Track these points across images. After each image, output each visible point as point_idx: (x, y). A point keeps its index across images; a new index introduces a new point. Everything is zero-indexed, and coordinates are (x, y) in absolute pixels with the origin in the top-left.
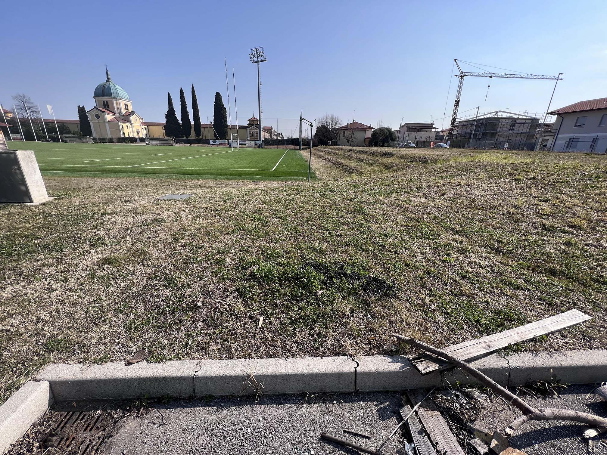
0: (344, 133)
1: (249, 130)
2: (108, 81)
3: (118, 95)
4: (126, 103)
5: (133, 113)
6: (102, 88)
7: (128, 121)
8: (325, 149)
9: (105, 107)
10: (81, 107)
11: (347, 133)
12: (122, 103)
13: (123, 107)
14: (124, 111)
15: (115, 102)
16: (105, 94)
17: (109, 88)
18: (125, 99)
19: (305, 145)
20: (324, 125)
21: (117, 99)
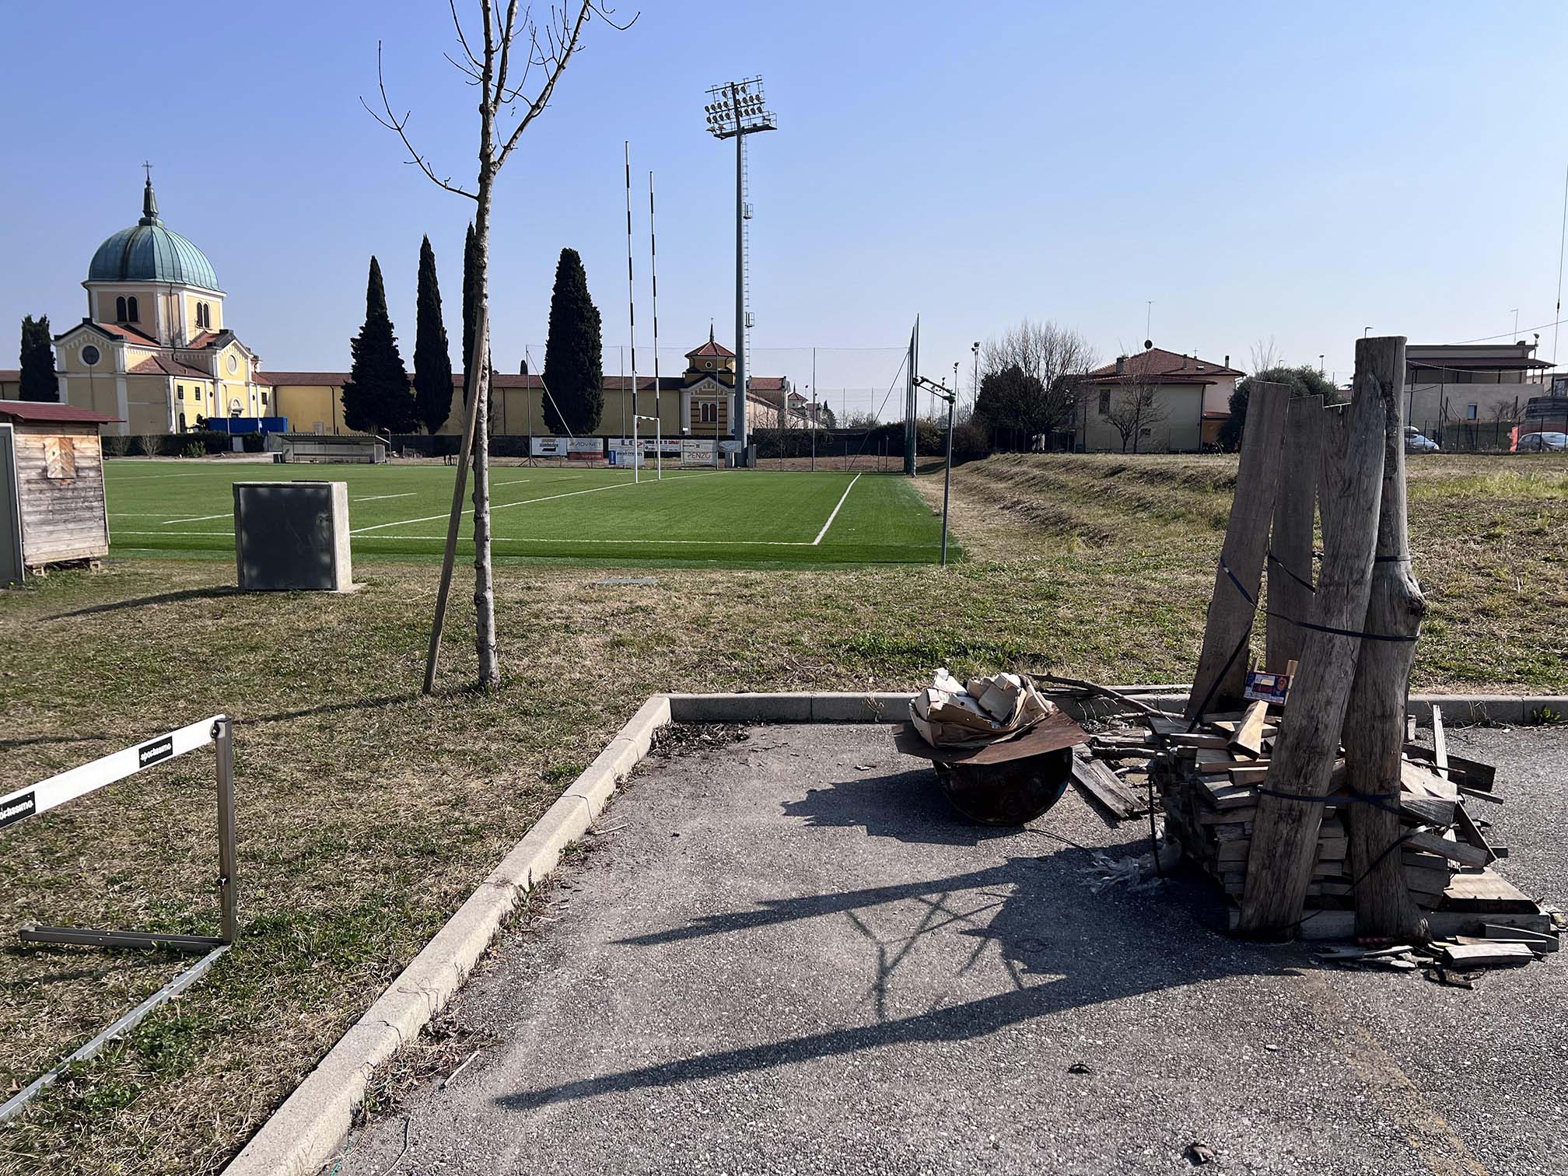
0: (1105, 398)
1: (688, 396)
2: (148, 219)
3: (177, 272)
4: (204, 299)
5: (224, 337)
6: (120, 249)
7: (204, 370)
8: (1017, 469)
9: (121, 319)
10: (36, 320)
11: (1119, 399)
12: (188, 303)
13: (190, 316)
14: (191, 332)
15: (161, 300)
16: (131, 270)
17: (149, 247)
18: (201, 288)
19: (931, 453)
20: (1016, 368)
21: (174, 287)
